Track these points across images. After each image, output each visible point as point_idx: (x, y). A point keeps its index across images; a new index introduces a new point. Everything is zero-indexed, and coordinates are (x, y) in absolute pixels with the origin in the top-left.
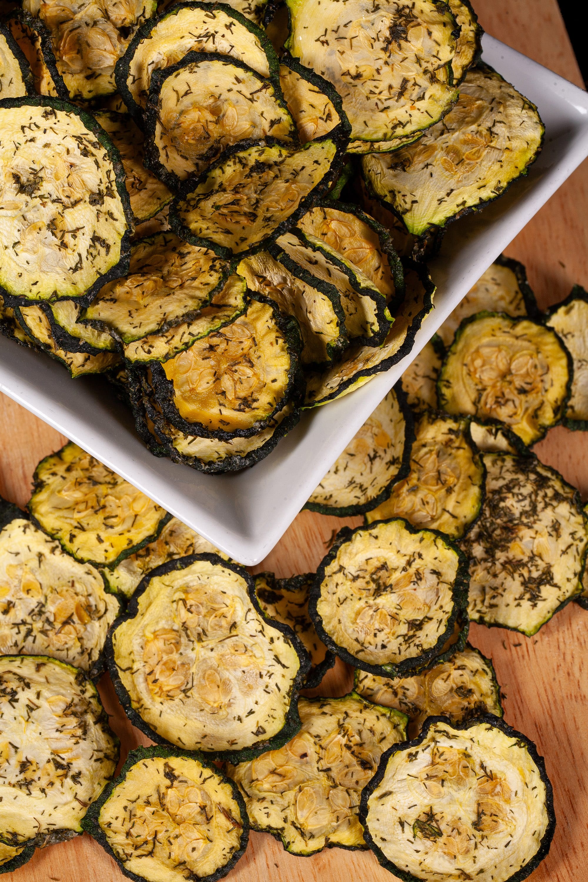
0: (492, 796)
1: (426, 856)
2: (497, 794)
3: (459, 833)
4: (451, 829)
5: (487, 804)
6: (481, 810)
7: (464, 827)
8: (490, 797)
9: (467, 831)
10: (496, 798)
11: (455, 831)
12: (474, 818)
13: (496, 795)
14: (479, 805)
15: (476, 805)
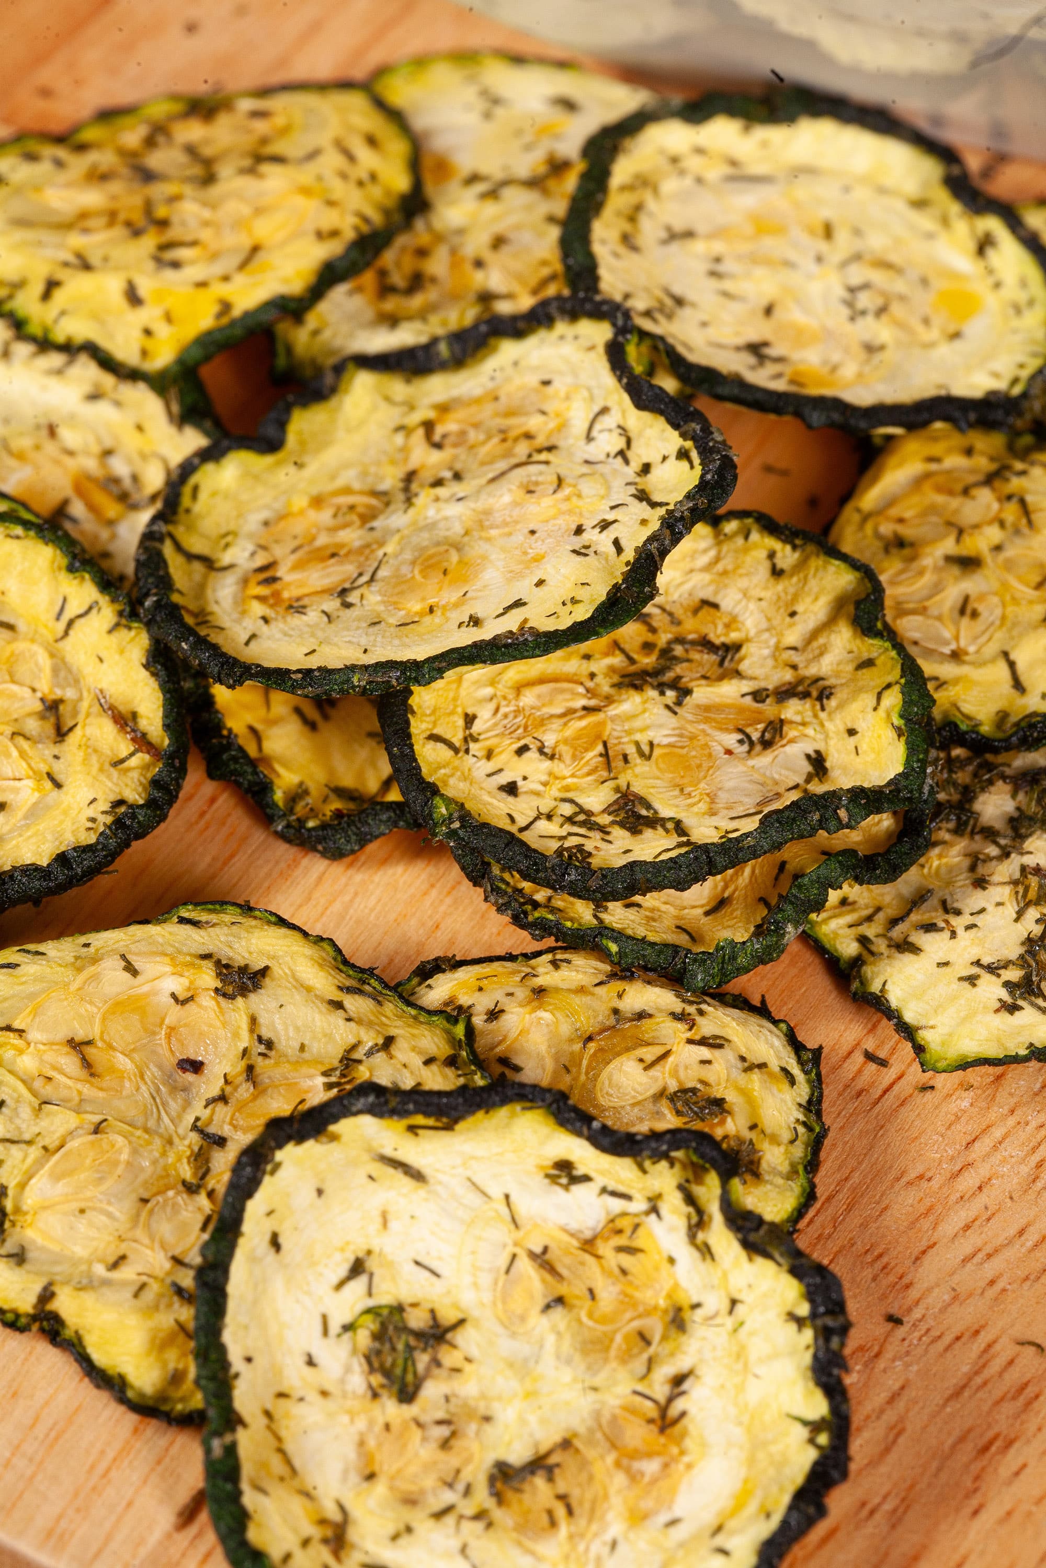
0: (618, 1464)
1: (313, 1397)
2: (634, 1477)
3: (445, 1444)
4: (440, 1415)
5: (584, 1464)
6: (553, 1460)
7: (475, 1447)
8: (610, 1459)
9: (468, 1460)
10: (620, 1479)
11: (444, 1431)
12: (517, 1455)
13: (628, 1471)
14: (566, 1444)
15: (557, 1438)
